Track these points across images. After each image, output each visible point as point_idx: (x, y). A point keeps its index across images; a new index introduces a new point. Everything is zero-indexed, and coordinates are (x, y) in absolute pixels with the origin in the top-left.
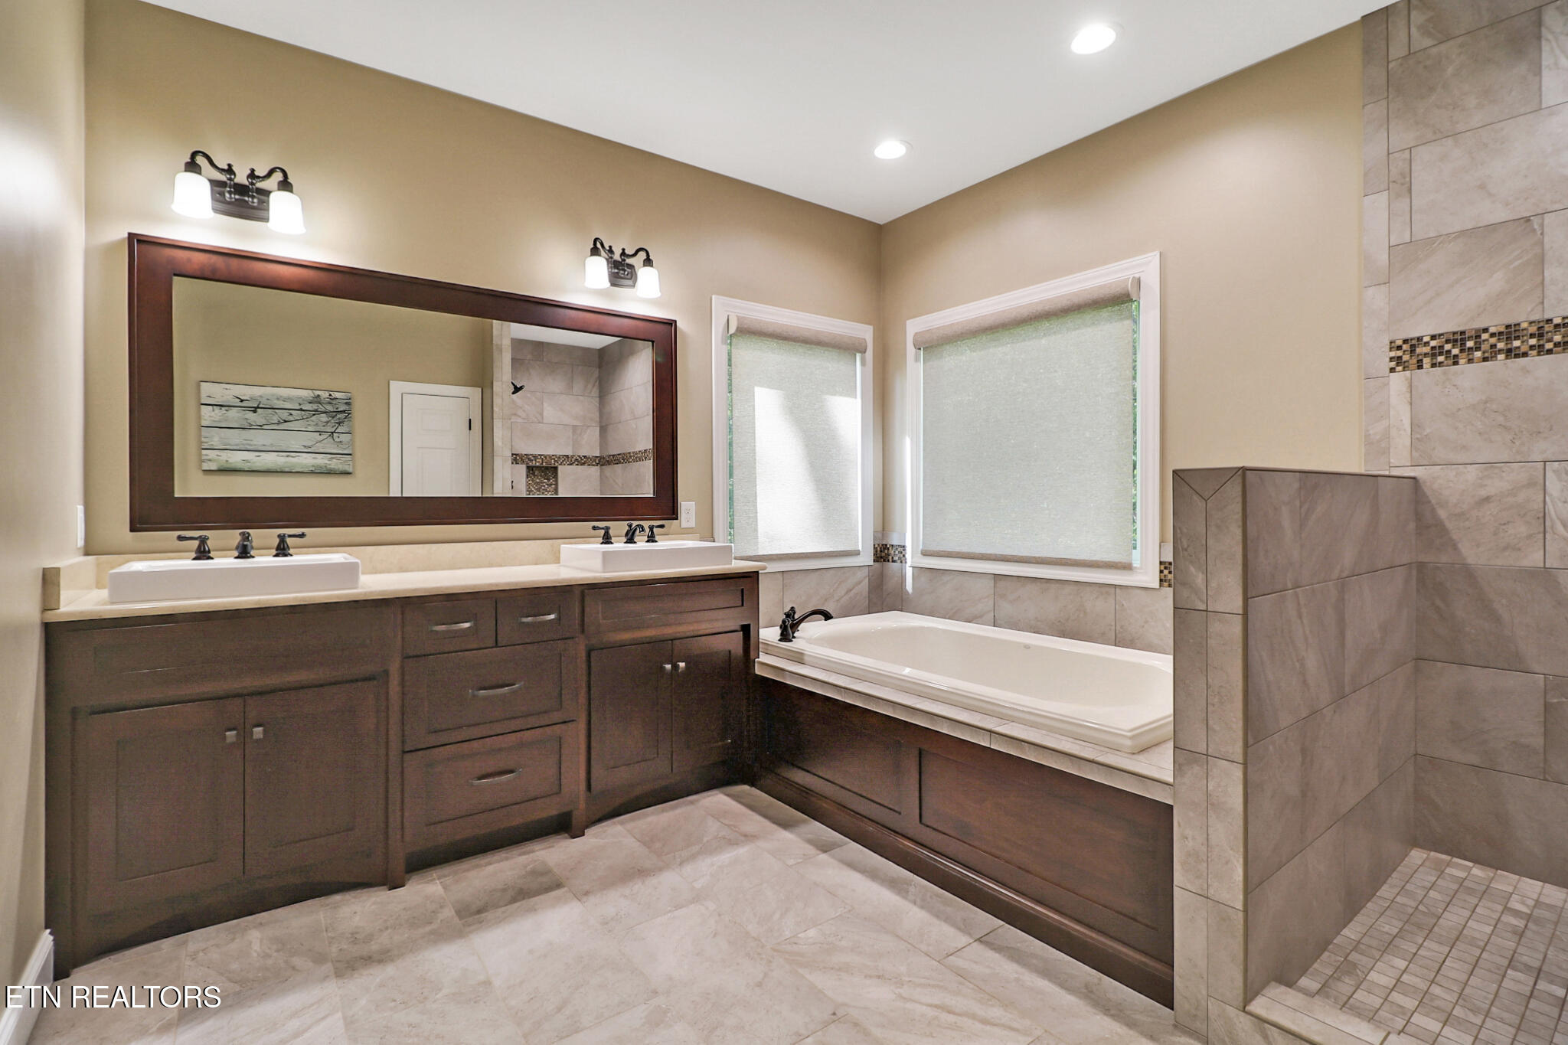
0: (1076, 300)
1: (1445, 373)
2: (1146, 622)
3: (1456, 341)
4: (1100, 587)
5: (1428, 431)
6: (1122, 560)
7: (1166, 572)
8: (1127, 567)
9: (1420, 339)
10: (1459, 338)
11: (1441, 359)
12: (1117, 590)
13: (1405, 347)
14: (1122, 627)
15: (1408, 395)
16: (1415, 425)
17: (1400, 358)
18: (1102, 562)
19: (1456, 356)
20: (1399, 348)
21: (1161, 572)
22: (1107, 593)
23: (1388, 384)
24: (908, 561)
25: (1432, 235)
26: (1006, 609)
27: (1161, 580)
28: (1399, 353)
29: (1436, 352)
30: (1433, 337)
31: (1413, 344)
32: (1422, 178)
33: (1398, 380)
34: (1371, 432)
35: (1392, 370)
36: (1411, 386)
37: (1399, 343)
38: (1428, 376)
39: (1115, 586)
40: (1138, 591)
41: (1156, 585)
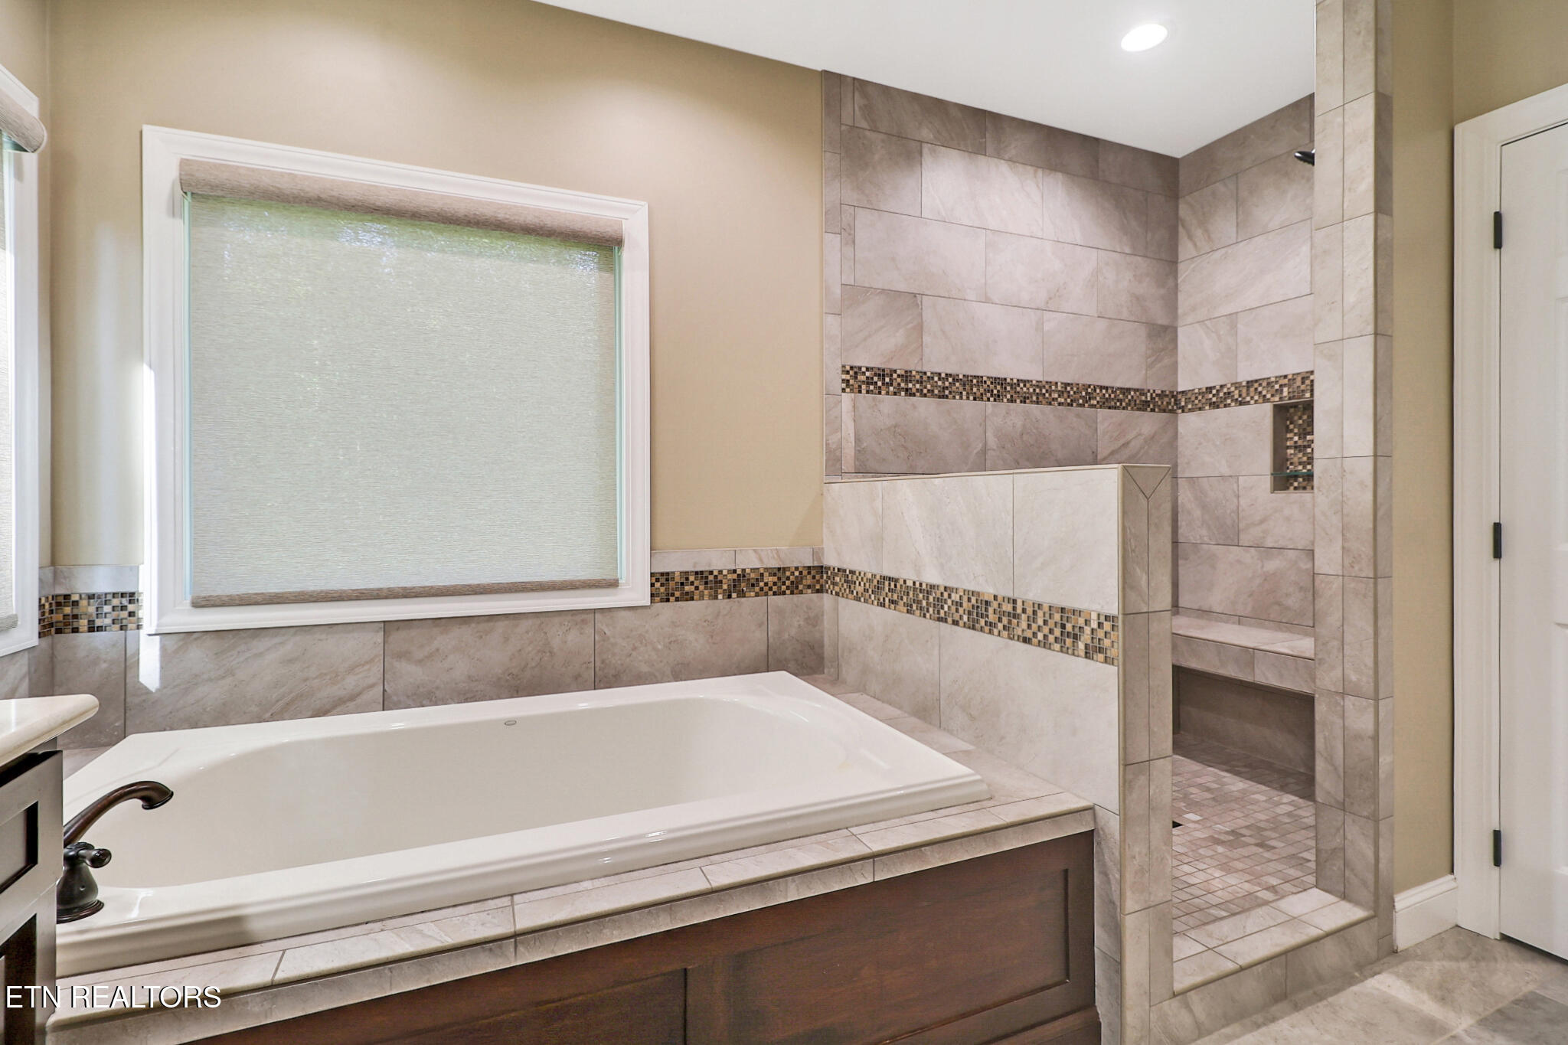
0: (549, 222)
1: (874, 399)
2: (635, 649)
3: (879, 375)
4: (572, 615)
5: (865, 444)
6: (604, 577)
7: (658, 585)
8: (613, 584)
9: (860, 368)
10: (881, 373)
11: (872, 387)
12: (597, 615)
13: (851, 373)
14: (603, 662)
15: (853, 414)
16: (858, 440)
17: (848, 381)
18: (579, 581)
19: (880, 387)
20: (848, 373)
21: (652, 585)
22: (584, 621)
23: (841, 401)
24: (145, 623)
25: (867, 285)
26: (410, 673)
27: (652, 595)
28: (847, 377)
29: (869, 381)
30: (868, 369)
31: (856, 371)
32: (861, 235)
33: (847, 398)
34: (830, 442)
35: (844, 390)
36: (854, 407)
37: (848, 368)
38: (864, 399)
39: (594, 611)
40: (624, 613)
41: (647, 601)
